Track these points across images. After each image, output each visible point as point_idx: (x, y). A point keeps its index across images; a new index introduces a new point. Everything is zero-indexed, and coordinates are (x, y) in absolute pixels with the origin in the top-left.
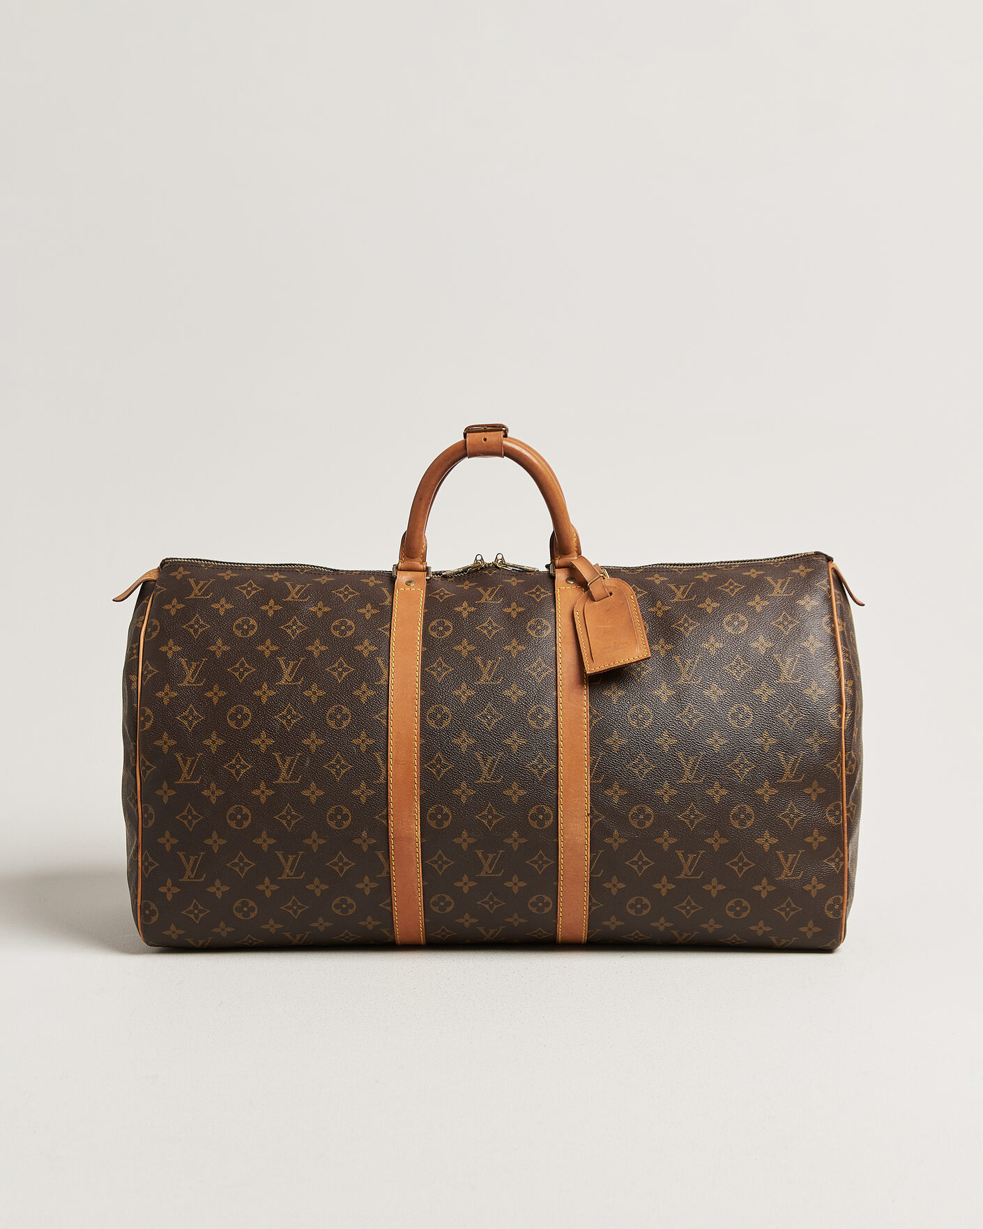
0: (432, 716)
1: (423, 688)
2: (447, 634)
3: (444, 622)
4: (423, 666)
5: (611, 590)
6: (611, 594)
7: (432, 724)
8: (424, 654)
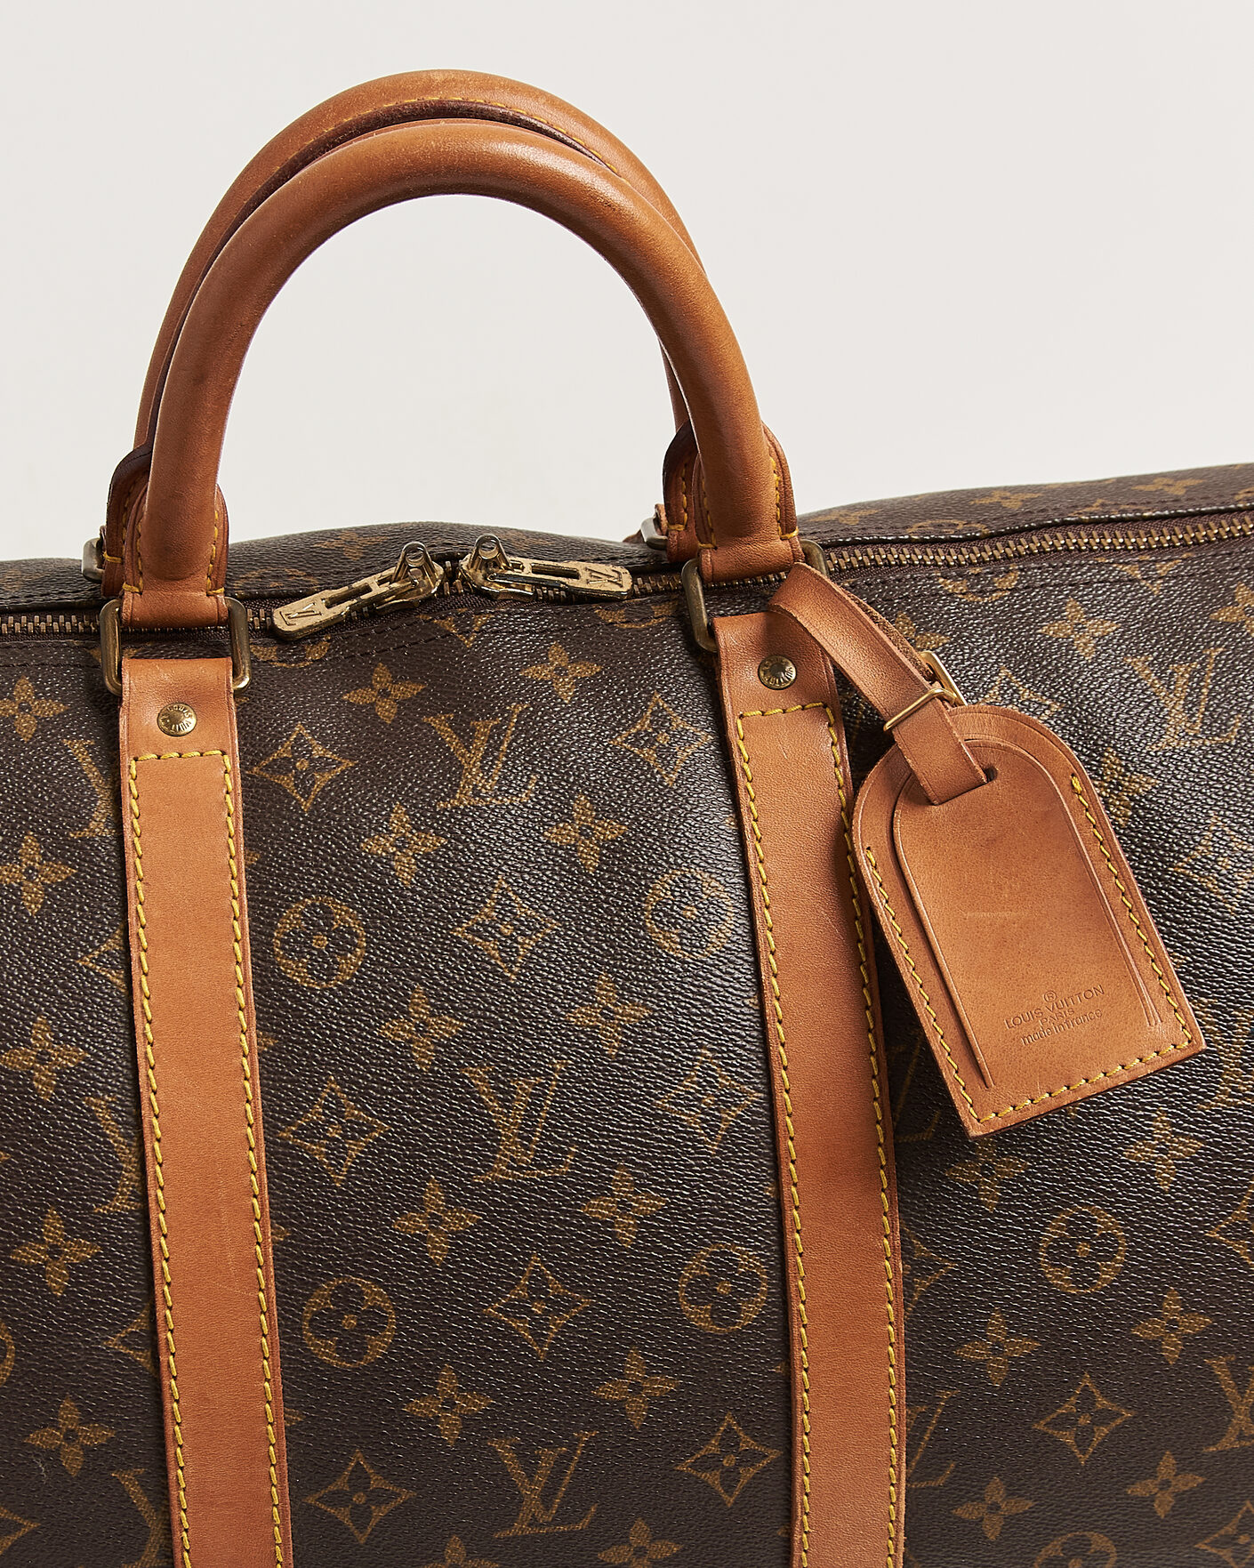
0: (325, 1324)
1: (280, 1212)
2: (350, 964)
3: (327, 910)
4: (271, 1127)
5: (992, 760)
6: (990, 773)
7: (326, 1351)
8: (268, 1063)
